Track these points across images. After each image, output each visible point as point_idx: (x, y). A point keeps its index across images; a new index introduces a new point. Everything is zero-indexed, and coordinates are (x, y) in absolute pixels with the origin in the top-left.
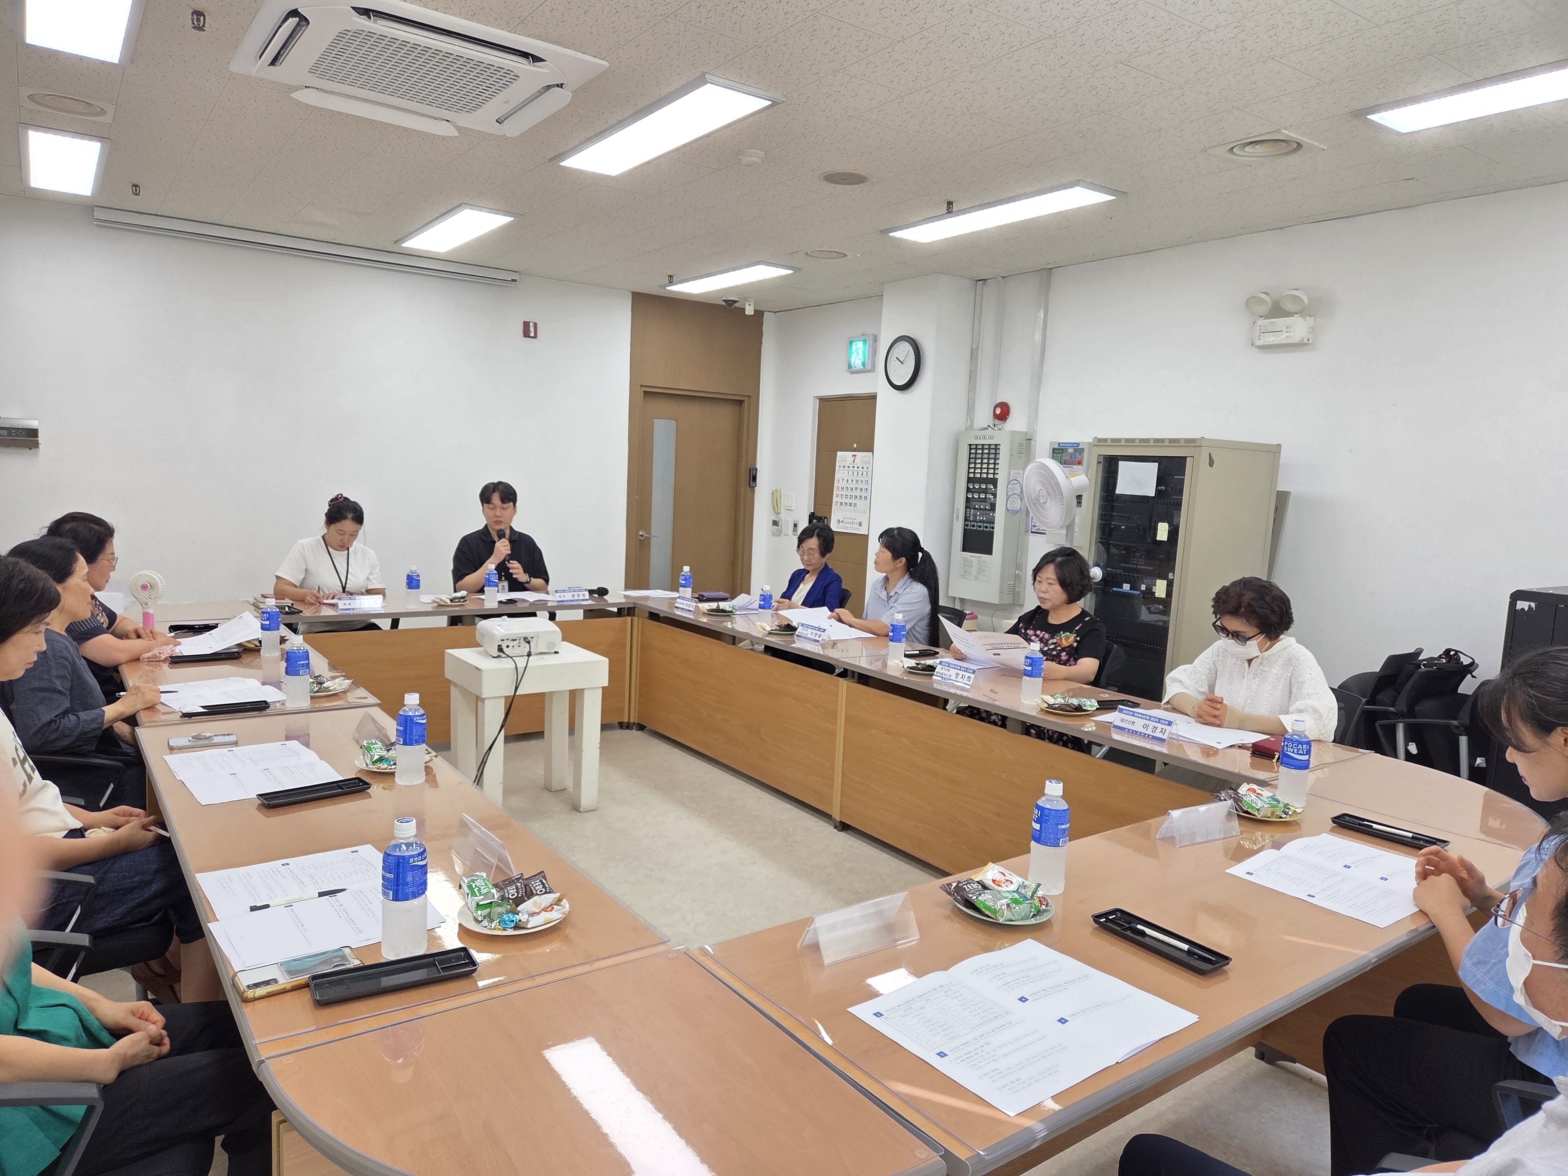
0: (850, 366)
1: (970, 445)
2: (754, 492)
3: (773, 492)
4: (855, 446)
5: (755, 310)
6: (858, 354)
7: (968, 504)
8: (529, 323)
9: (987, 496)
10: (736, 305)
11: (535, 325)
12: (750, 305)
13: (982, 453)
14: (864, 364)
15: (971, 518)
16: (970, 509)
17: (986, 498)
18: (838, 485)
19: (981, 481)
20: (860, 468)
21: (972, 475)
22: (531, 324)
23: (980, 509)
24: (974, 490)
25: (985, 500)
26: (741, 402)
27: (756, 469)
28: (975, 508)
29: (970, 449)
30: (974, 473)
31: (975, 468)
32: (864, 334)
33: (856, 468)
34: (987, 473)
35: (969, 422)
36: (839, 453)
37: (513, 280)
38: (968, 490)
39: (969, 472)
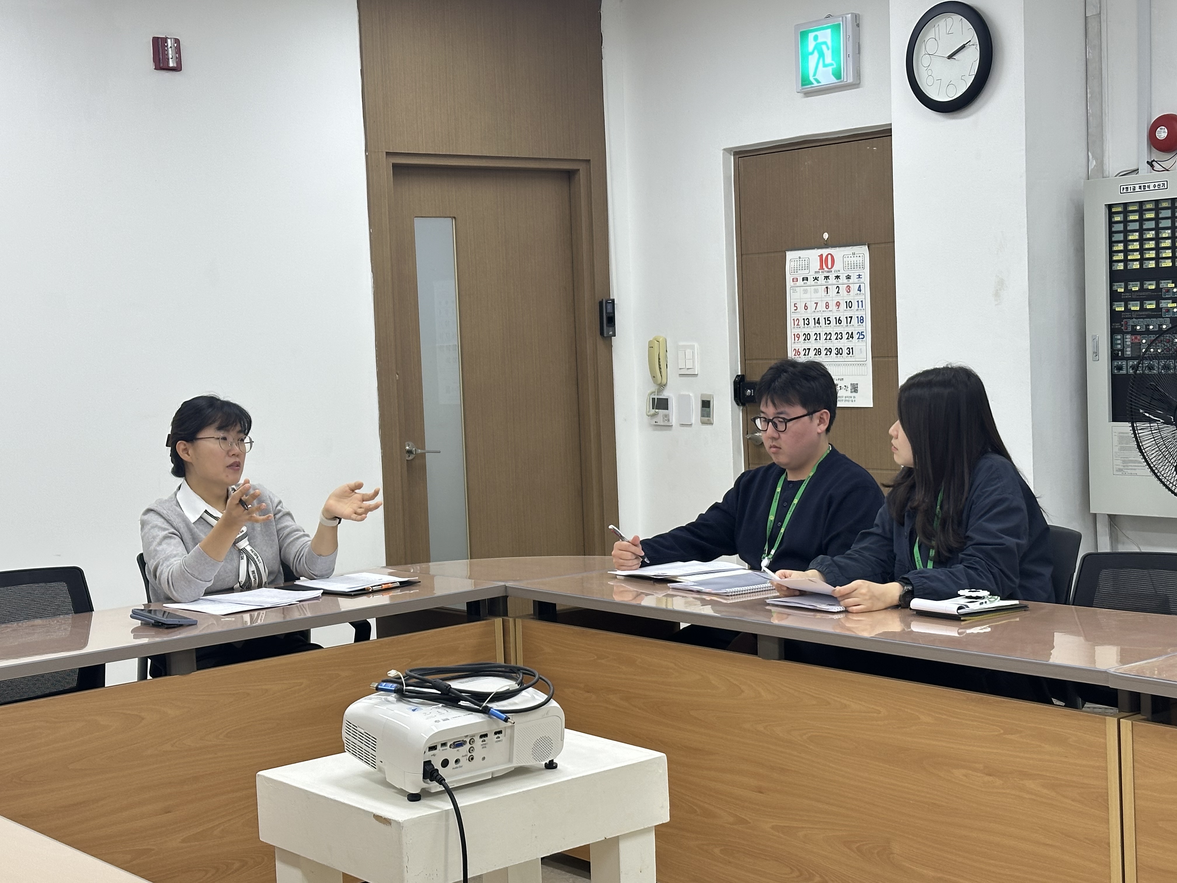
0: (805, 81)
1: (1110, 207)
2: (610, 347)
3: (650, 342)
4: (826, 236)
6: (822, 55)
7: (1117, 326)
8: (164, 40)
9: (1163, 304)
11: (177, 44)
13: (1141, 220)
14: (838, 75)
15: (1128, 352)
16: (1123, 333)
17: (1158, 308)
18: (795, 316)
19: (1143, 275)
20: (843, 279)
21: (1120, 266)
22: (169, 43)
23: (1148, 332)
24: (1128, 296)
25: (1157, 313)
26: (569, 175)
27: (613, 301)
28: (1134, 332)
29: (1111, 214)
30: (1125, 261)
31: (1126, 252)
32: (829, 16)
33: (832, 280)
34: (1157, 259)
35: (1093, 163)
36: (790, 255)
38: (1114, 297)
39: (1112, 262)
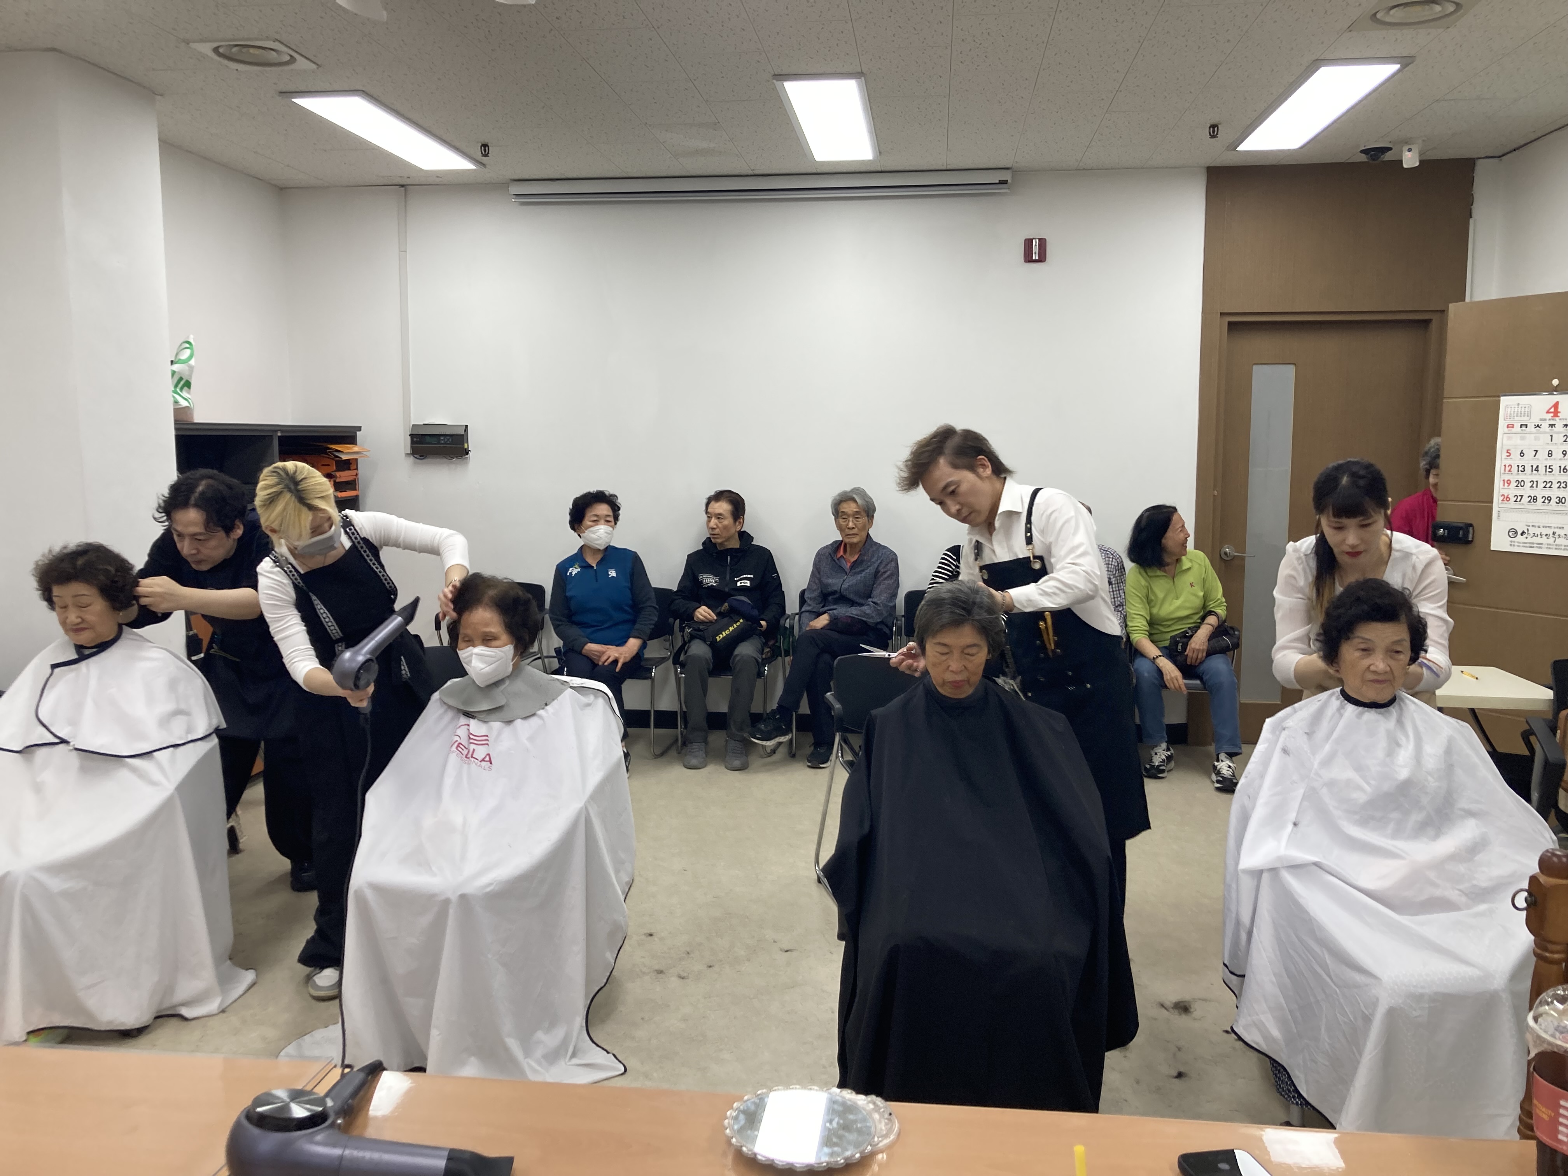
5: (1421, 161)
8: (1032, 240)
10: (1388, 157)
11: (1043, 242)
12: (1410, 150)
22: (1036, 243)
26: (1425, 324)
37: (1003, 182)
